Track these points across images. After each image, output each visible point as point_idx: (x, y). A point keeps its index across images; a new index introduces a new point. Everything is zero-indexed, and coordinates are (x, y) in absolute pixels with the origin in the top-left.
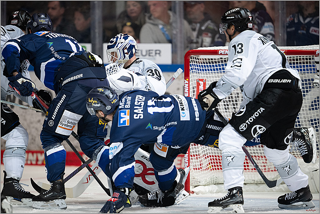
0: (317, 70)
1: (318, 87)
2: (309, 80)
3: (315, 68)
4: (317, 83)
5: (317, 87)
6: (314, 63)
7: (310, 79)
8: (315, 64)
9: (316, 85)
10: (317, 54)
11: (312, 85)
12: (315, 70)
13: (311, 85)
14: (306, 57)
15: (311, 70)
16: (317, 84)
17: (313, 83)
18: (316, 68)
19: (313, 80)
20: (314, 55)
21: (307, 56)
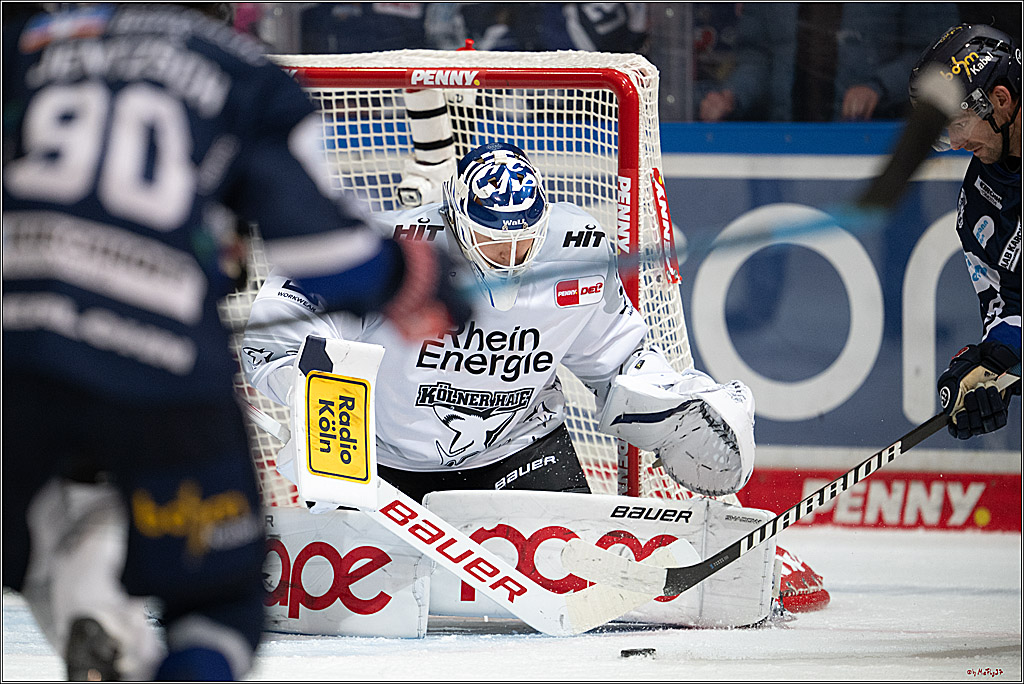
0: (413, 142)
1: (417, 204)
2: (385, 179)
3: (407, 134)
4: (415, 190)
5: (414, 204)
6: (403, 118)
7: (387, 176)
8: (408, 120)
9: (412, 197)
10: (414, 82)
11: (394, 198)
12: (406, 144)
13: (390, 195)
14: (373, 93)
15: (391, 141)
16: (413, 194)
17: (399, 190)
18: (411, 136)
19: (398, 178)
20: (404, 85)
21: (378, 92)
